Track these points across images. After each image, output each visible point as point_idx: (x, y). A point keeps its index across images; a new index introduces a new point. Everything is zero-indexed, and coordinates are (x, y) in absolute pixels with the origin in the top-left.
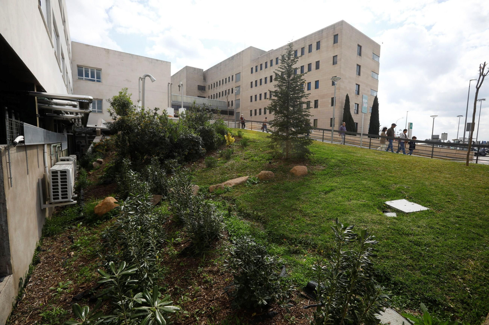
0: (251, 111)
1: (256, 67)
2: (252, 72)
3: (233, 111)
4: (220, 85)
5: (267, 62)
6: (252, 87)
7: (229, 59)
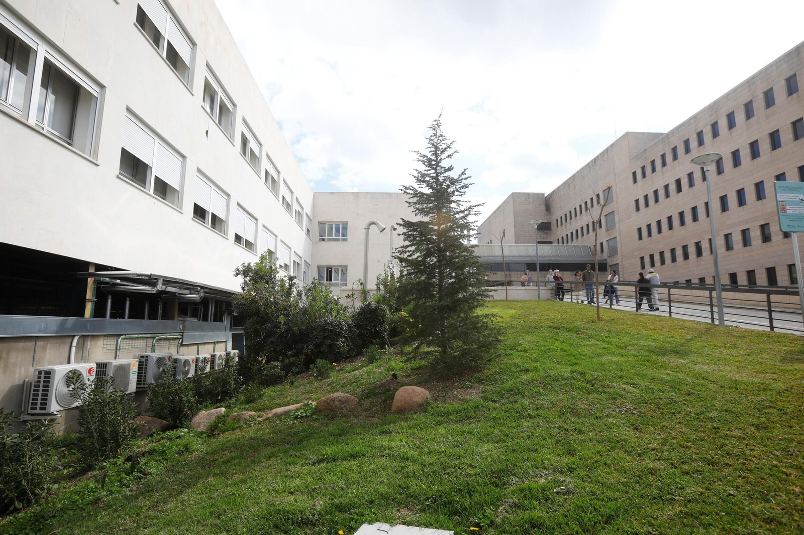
0: (642, 259)
1: (643, 168)
2: (635, 181)
3: (604, 262)
4: (576, 215)
5: (664, 154)
6: (638, 209)
7: (588, 164)
